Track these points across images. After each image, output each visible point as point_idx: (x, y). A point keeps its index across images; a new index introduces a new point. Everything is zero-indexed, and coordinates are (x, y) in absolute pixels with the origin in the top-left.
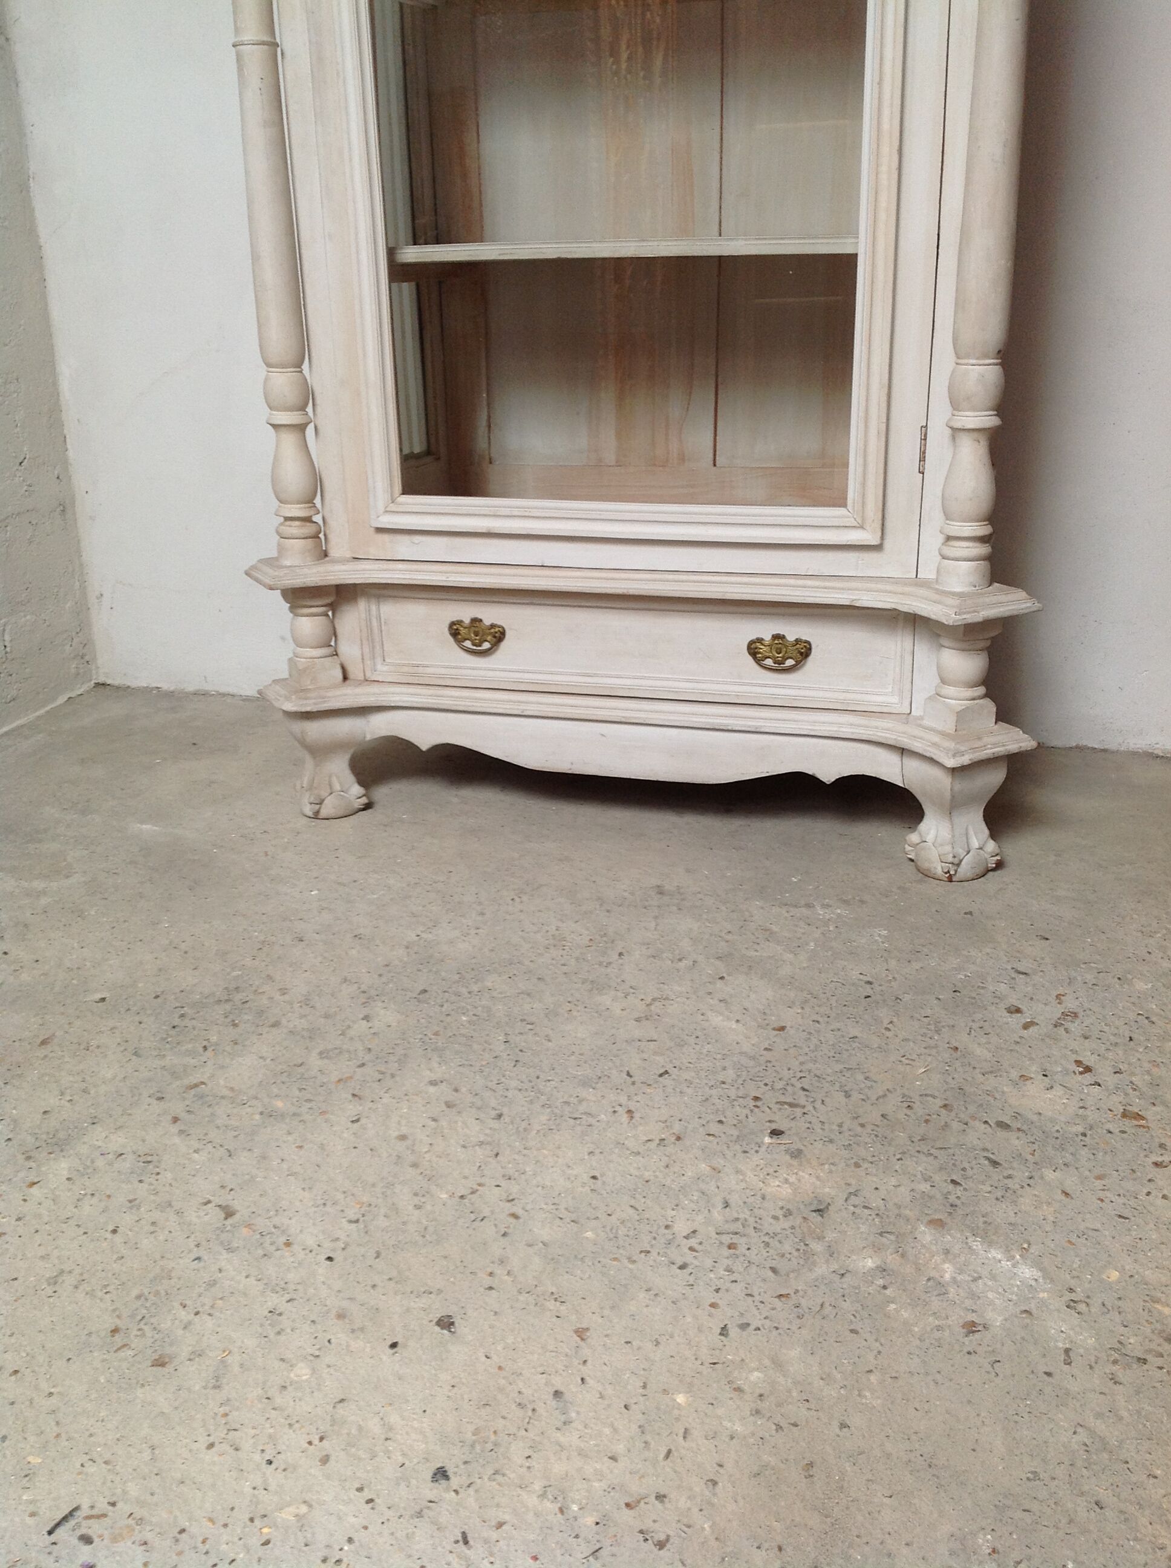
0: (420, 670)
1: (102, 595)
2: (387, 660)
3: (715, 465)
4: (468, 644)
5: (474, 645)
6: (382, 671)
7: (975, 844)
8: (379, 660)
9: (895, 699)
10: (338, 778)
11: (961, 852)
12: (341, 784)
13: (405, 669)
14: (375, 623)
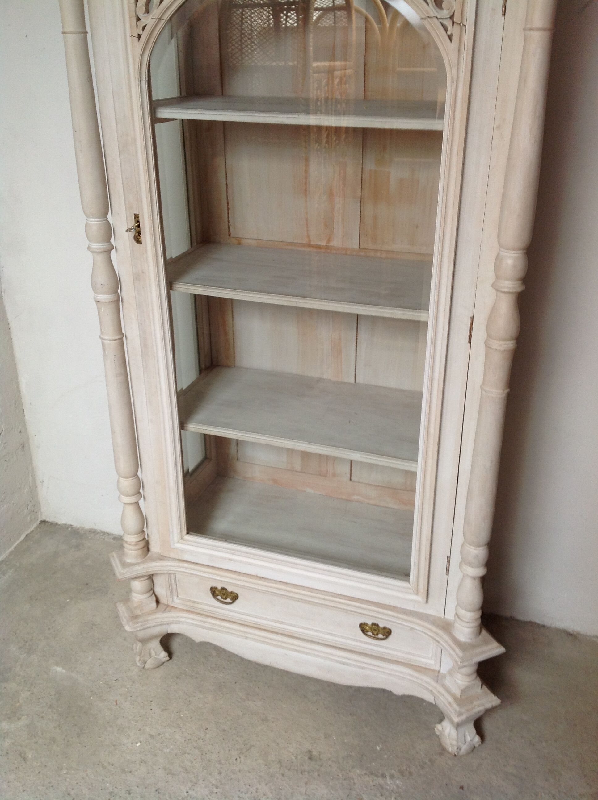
0: (196, 605)
1: (43, 481)
2: (179, 596)
3: (351, 480)
4: (219, 597)
5: (222, 598)
6: (176, 602)
7: (468, 739)
8: (175, 597)
9: (432, 662)
10: (154, 649)
11: (460, 744)
12: (156, 653)
13: (188, 603)
14: (173, 582)
